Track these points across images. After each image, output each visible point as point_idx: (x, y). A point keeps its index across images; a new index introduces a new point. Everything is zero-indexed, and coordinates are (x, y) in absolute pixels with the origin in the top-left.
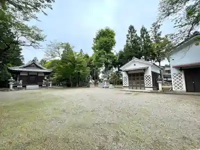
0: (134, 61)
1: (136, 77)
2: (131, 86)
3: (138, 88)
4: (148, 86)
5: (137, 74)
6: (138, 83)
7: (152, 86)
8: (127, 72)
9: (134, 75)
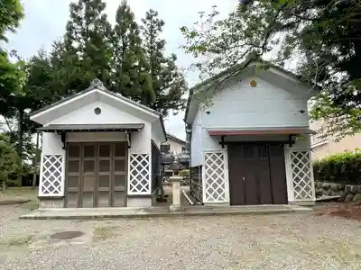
0: (98, 98)
1: (97, 159)
2: (74, 194)
3: (104, 201)
4: (139, 193)
5: (104, 149)
6: (103, 181)
7: (149, 192)
8: (63, 134)
9: (89, 149)
